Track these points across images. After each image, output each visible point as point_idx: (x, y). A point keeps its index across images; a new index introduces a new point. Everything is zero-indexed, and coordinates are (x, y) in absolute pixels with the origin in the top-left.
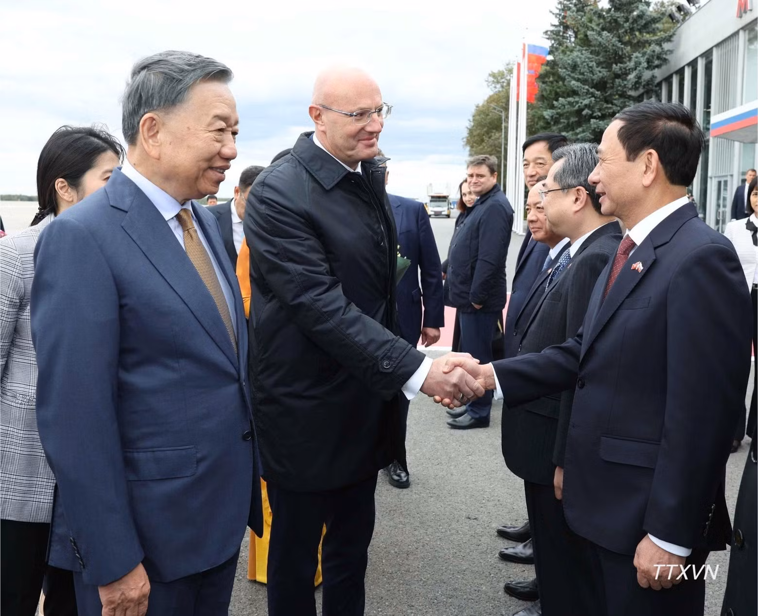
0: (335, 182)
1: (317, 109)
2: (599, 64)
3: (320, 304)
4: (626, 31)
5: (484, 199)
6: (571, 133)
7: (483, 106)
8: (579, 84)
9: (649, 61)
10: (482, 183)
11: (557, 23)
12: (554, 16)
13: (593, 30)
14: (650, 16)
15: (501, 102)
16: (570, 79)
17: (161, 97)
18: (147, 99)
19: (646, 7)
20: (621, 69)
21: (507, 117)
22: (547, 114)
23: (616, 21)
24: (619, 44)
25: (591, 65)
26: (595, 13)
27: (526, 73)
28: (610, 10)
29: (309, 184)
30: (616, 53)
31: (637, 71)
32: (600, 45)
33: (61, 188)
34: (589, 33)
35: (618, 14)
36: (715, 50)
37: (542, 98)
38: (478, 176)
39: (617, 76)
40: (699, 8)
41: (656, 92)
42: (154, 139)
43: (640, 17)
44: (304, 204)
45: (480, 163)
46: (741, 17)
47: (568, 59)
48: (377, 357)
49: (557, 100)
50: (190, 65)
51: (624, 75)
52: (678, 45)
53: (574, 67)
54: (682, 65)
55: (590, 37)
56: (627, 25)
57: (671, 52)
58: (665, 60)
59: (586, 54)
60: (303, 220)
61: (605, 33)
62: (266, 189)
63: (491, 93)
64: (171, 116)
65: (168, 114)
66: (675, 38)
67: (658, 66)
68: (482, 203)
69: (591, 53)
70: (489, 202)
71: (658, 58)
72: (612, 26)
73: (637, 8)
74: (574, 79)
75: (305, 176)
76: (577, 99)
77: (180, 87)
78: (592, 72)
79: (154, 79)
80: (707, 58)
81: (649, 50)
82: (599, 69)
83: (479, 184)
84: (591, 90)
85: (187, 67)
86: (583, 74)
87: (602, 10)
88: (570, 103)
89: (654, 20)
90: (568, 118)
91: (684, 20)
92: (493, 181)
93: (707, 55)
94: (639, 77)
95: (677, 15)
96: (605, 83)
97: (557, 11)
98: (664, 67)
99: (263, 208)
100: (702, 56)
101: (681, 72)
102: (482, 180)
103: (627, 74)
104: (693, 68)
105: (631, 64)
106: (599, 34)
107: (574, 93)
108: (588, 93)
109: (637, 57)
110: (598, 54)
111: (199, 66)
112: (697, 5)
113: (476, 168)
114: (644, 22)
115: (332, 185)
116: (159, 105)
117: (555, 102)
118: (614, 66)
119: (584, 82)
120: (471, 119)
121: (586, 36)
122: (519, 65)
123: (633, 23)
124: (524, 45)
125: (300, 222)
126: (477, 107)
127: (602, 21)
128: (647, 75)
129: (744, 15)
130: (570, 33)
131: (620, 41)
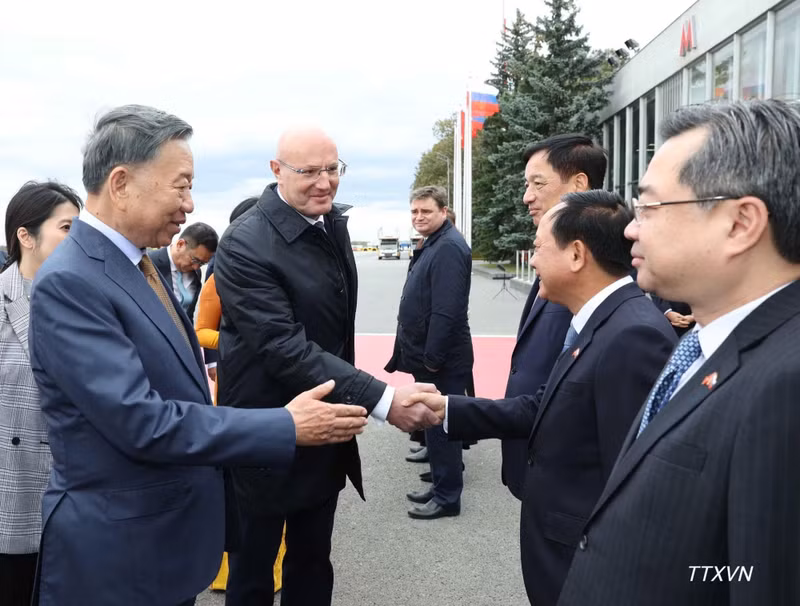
0: (298, 235)
1: (276, 164)
2: (540, 109)
3: (283, 350)
4: (566, 76)
5: (434, 238)
6: (515, 175)
7: (429, 154)
8: (522, 128)
9: (590, 104)
10: (429, 220)
11: (497, 73)
12: (493, 66)
13: (534, 76)
14: (589, 60)
15: (446, 149)
16: (513, 124)
17: (132, 153)
18: (119, 151)
19: (584, 52)
20: (562, 112)
21: (452, 164)
22: (492, 158)
23: (556, 66)
24: (560, 89)
25: (533, 109)
26: (535, 60)
27: (471, 119)
28: (550, 56)
29: (272, 237)
30: (556, 96)
31: (579, 114)
32: (541, 90)
33: (23, 236)
34: (530, 79)
35: (558, 60)
36: (657, 89)
37: (486, 144)
38: (425, 211)
39: (559, 119)
40: (638, 51)
41: (597, 133)
42: (122, 191)
43: (580, 61)
44: (269, 256)
45: (425, 196)
46: (684, 55)
47: (511, 106)
48: (340, 393)
49: (501, 144)
50: (159, 122)
51: (565, 118)
52: (619, 87)
53: (517, 112)
54: (624, 106)
55: (532, 84)
56: (567, 70)
57: (612, 93)
58: (606, 102)
59: (528, 99)
60: (267, 271)
61: (546, 79)
62: (233, 242)
63: (437, 142)
64: (142, 170)
65: (137, 168)
66: (615, 80)
67: (599, 108)
68: (431, 244)
69: (533, 98)
70: (440, 242)
71: (599, 100)
72: (553, 71)
73: (576, 53)
74: (516, 123)
75: (270, 229)
76: (520, 143)
77: (151, 144)
78: (534, 116)
79: (125, 133)
80: (648, 98)
81: (589, 93)
82: (541, 113)
83: (425, 221)
84: (535, 134)
85: (158, 125)
86: (525, 119)
87: (542, 57)
88: (513, 146)
89: (594, 64)
90: (511, 161)
91: (623, 64)
92: (443, 216)
93: (649, 95)
94: (581, 120)
95: (616, 59)
96: (548, 126)
97: (497, 62)
98: (605, 109)
99: (230, 261)
100: (643, 96)
101: (622, 114)
102: (429, 216)
103: (568, 117)
104: (634, 109)
105: (573, 107)
106: (541, 80)
107: (518, 137)
108: (531, 136)
109: (578, 100)
110: (539, 99)
111: (168, 123)
112: (636, 49)
113: (421, 201)
114: (584, 66)
115: (293, 239)
116: (130, 159)
117: (499, 147)
118: (556, 109)
119: (527, 126)
120: (418, 167)
121: (527, 82)
122: (463, 114)
123: (573, 68)
124: (468, 93)
125: (264, 272)
126: (424, 155)
127: (542, 67)
128: (589, 116)
129: (687, 53)
130: (510, 81)
131: (560, 86)
